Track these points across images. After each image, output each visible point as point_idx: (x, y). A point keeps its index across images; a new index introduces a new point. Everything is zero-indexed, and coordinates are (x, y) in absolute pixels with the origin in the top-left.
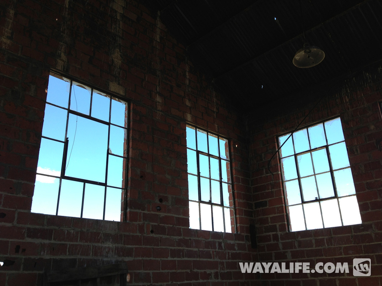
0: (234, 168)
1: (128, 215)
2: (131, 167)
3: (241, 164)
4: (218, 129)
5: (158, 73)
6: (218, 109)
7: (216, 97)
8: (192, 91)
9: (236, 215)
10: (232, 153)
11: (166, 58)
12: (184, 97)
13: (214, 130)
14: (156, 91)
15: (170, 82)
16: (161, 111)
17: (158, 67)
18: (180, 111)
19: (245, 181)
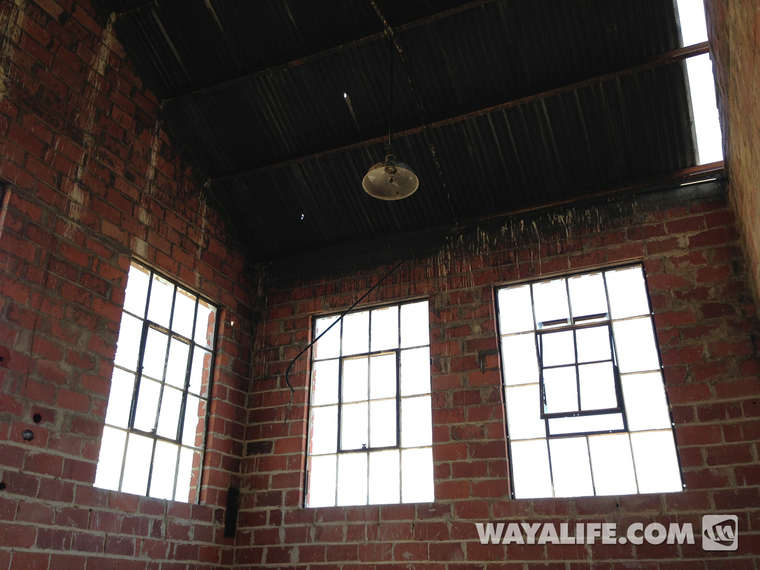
0: (218, 367)
3: (234, 361)
4: (201, 282)
5: (87, 139)
6: (207, 242)
7: (208, 217)
8: (157, 195)
9: (204, 465)
10: (221, 337)
11: (111, 113)
12: (138, 203)
13: (191, 282)
14: (73, 177)
15: (112, 165)
16: (78, 222)
17: (90, 126)
18: (122, 231)
19: (237, 398)
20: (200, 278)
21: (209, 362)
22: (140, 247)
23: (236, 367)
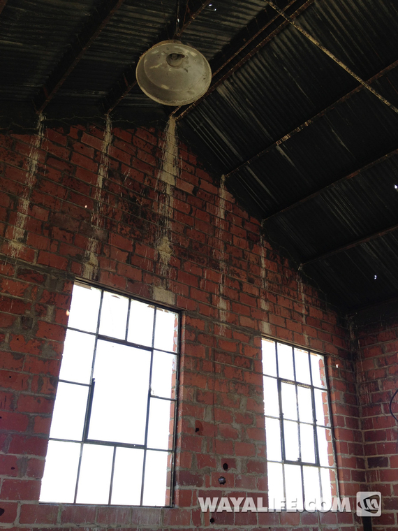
0: (334, 402)
1: (177, 496)
2: (183, 415)
3: (345, 395)
4: (309, 341)
5: (222, 265)
6: (308, 310)
7: (305, 291)
8: (270, 287)
9: (339, 480)
10: (331, 378)
11: (232, 242)
12: (259, 297)
13: (303, 343)
14: (218, 293)
15: (239, 276)
16: (226, 323)
17: (222, 256)
18: (253, 320)
19: (352, 423)
20: (308, 338)
21: (327, 398)
22: (266, 327)
23: (347, 399)
